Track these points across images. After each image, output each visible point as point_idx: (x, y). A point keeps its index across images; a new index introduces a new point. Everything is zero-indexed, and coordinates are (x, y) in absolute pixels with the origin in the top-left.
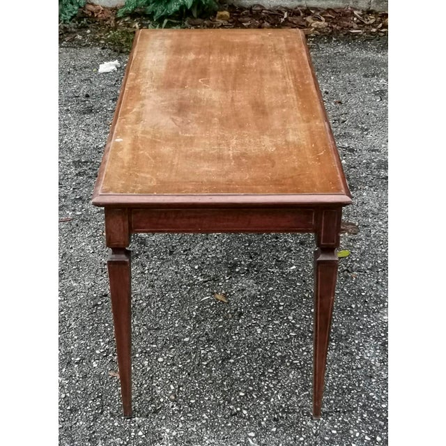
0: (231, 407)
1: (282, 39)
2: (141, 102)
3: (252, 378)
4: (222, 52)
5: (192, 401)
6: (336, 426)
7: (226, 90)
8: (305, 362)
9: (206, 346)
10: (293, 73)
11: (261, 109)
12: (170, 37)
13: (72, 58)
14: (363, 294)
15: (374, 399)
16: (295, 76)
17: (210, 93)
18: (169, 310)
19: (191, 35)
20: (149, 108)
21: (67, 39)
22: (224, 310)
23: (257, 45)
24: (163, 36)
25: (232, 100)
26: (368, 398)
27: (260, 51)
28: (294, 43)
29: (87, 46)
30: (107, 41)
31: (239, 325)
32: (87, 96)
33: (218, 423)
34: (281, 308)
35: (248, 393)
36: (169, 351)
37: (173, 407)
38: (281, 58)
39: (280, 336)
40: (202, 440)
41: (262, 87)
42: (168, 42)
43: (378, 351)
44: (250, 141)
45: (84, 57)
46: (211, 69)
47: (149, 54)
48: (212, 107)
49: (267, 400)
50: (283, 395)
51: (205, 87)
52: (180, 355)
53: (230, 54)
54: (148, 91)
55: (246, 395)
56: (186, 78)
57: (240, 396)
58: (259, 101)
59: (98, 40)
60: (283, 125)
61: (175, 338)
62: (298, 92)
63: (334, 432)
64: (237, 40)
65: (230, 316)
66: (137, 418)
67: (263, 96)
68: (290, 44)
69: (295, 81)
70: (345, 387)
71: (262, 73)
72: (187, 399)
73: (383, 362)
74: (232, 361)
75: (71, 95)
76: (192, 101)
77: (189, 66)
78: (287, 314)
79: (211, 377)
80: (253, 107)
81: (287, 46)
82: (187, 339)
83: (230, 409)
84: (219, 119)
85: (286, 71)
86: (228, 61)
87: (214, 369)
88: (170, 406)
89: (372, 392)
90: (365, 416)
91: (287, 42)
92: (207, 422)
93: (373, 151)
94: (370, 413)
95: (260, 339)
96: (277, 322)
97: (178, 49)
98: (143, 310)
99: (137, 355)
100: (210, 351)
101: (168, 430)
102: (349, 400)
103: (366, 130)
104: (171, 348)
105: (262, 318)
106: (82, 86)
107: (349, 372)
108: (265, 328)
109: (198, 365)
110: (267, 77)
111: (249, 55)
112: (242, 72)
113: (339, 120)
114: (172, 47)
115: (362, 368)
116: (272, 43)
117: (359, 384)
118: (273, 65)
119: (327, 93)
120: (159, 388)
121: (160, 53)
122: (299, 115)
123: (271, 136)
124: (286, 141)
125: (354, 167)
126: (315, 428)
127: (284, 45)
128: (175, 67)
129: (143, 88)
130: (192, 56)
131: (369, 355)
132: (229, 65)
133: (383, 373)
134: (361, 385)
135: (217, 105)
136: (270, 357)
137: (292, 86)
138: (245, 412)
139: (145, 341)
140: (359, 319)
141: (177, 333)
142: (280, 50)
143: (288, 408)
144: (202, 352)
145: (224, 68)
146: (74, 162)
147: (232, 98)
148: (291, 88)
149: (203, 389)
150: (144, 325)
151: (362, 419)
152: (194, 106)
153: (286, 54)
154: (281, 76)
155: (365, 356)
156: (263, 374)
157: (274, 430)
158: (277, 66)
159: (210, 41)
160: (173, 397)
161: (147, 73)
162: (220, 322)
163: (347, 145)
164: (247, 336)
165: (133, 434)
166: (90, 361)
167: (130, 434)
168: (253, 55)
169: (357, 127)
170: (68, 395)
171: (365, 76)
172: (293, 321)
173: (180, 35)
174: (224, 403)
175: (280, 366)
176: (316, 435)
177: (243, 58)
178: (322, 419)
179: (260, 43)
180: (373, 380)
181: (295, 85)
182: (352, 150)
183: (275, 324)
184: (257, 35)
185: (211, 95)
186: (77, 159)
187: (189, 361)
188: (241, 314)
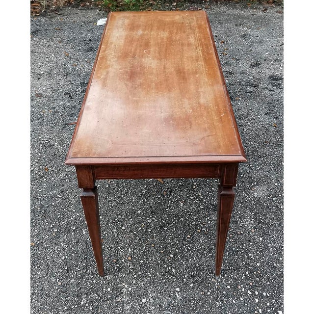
0: (165, 266)
1: (195, 18)
2: (107, 70)
3: (178, 242)
4: (158, 29)
5: (142, 262)
6: (229, 282)
7: (160, 59)
8: (209, 229)
9: (151, 216)
10: (202, 44)
11: (182, 75)
12: (128, 18)
13: (84, 16)
14: (242, 176)
15: (252, 259)
16: (203, 47)
17: (151, 62)
18: (130, 190)
19: (140, 16)
20: (111, 74)
21: (81, 5)
22: (161, 189)
23: (180, 23)
24: (124, 17)
25: (164, 68)
26: (249, 258)
27: (181, 27)
28: (201, 21)
29: (92, 9)
30: (102, 6)
31: (170, 199)
32: (90, 40)
33: (157, 279)
34: (194, 187)
35: (175, 254)
36: (129, 220)
37: (130, 266)
38: (194, 33)
39: (194, 209)
40: (147, 294)
41: (183, 56)
42: (127, 21)
43: (253, 220)
44: (175, 104)
45: (90, 15)
46: (152, 42)
47: (114, 31)
48: (152, 74)
49: (187, 260)
50: (197, 256)
51: (148, 57)
52: (135, 224)
53: (163, 30)
54: (112, 60)
55: (174, 257)
56: (136, 50)
57: (171, 257)
58: (181, 68)
59: (98, 5)
60: (197, 89)
61: (133, 210)
62: (206, 60)
63: (229, 287)
64: (168, 20)
65: (165, 193)
66: (107, 276)
67: (184, 64)
68: (199, 22)
69: (203, 51)
70: (234, 249)
71: (183, 45)
72: (139, 259)
73: (256, 229)
74: (166, 229)
75: (82, 40)
76: (139, 69)
77: (139, 40)
78: (198, 191)
79: (153, 241)
80: (177, 73)
81: (197, 24)
82: (139, 212)
83: (164, 267)
84: (156, 84)
85: (197, 43)
86: (162, 35)
87: (155, 235)
88: (128, 265)
89: (250, 253)
90: (247, 273)
91: (197, 20)
92: (150, 278)
93: (242, 74)
94: (250, 271)
95: (182, 210)
96: (192, 198)
97: (133, 27)
98: (114, 189)
99: (110, 225)
100: (153, 220)
101: (126, 286)
102: (237, 260)
103: (238, 60)
104: (130, 218)
105: (183, 194)
106: (87, 34)
107: (236, 237)
108: (185, 203)
109: (146, 232)
110: (185, 48)
111: (175, 31)
112: (171, 44)
113: (223, 54)
114: (129, 25)
115: (244, 233)
116: (188, 22)
117: (242, 247)
118: (189, 38)
119: (216, 36)
120: (122, 250)
121: (121, 30)
122: (206, 80)
123: (189, 99)
124: (199, 103)
125: (233, 85)
126: (217, 284)
127: (195, 23)
128: (130, 41)
129: (109, 58)
130: (140, 32)
131: (247, 223)
132: (163, 39)
133: (256, 237)
134: (244, 247)
135: (154, 71)
136: (188, 225)
137: (201, 55)
138: (174, 270)
139: (115, 213)
140: (240, 195)
141: (134, 206)
142: (193, 26)
143: (200, 267)
144: (148, 221)
145: (159, 41)
146: (80, 83)
147: (164, 65)
148: (201, 57)
149: (148, 251)
150: (115, 201)
151: (245, 276)
152: (140, 73)
153: (197, 30)
154: (194, 47)
155: (245, 224)
156: (184, 239)
157: (192, 285)
158: (192, 40)
159: (152, 21)
160: (130, 258)
161: (113, 46)
162: (159, 198)
163: (228, 70)
164: (175, 208)
165: (104, 290)
166: (81, 230)
167: (103, 289)
168: (177, 30)
169: (233, 58)
170: (67, 257)
171: (236, 25)
172: (202, 197)
173: (134, 16)
174: (161, 263)
175: (194, 232)
176: (218, 289)
177: (171, 33)
178: (221, 276)
179: (181, 22)
180: (251, 244)
181: (203, 55)
182: (231, 73)
183: (191, 199)
184: (180, 15)
185: (151, 64)
186: (82, 81)
187: (140, 229)
188: (171, 192)
